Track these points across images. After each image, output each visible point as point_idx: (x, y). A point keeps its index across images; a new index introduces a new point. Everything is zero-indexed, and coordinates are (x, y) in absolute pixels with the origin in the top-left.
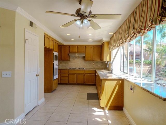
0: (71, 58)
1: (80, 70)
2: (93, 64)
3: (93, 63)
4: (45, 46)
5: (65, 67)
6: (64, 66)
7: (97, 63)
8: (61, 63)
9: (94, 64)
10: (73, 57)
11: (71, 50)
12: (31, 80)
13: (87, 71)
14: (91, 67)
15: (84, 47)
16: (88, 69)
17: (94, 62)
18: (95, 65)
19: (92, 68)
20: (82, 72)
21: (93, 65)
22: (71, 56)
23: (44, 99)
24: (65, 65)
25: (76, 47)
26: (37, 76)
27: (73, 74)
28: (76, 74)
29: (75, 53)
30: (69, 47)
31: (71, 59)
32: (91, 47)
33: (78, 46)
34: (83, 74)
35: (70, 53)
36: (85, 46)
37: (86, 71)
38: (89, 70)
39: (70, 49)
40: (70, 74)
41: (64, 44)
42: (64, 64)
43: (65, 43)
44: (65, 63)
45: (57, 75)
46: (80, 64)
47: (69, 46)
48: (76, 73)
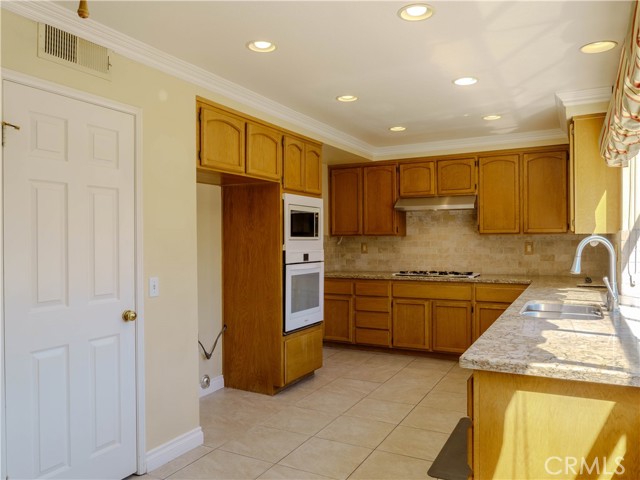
0: (409, 221)
1: (449, 282)
2: (526, 253)
3: (527, 243)
4: (205, 162)
5: (383, 268)
6: (380, 261)
7: (550, 243)
8: (364, 249)
9: (532, 253)
10: (420, 220)
11: (405, 183)
12: (68, 346)
13: (488, 287)
14: (515, 268)
15: (472, 163)
16: (493, 280)
17: (529, 239)
18: (536, 257)
19: (523, 270)
20: (461, 293)
21: (526, 258)
22: (408, 214)
23: (201, 433)
24: (382, 256)
25: (432, 165)
26: (126, 318)
27: (416, 302)
28: (426, 303)
29: (427, 197)
30: (398, 170)
31: (409, 230)
32: (509, 158)
33: (438, 160)
34: (463, 304)
35: (402, 198)
36: (478, 160)
37: (479, 287)
38: (496, 283)
39: (402, 182)
40: (399, 301)
41: (374, 160)
42: (380, 252)
43: (377, 154)
44: (385, 249)
45: (317, 305)
46: (456, 250)
47: (397, 167)
48: (427, 299)
